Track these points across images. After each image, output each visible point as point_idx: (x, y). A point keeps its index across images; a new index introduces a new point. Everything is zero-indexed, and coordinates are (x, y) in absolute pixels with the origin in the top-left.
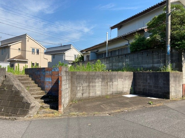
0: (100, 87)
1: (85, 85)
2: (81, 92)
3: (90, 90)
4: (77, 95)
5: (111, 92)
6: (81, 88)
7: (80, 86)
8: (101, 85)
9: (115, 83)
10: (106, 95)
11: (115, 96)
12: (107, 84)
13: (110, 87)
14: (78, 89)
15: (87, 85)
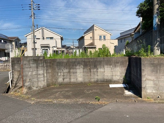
0: (82, 73)
1: (66, 71)
2: (62, 77)
3: (71, 76)
4: (59, 80)
5: (95, 80)
6: (62, 73)
7: (61, 72)
8: (83, 71)
9: (101, 70)
10: (89, 82)
11: (100, 84)
12: (89, 71)
13: (94, 74)
14: (59, 74)
15: (68, 71)
